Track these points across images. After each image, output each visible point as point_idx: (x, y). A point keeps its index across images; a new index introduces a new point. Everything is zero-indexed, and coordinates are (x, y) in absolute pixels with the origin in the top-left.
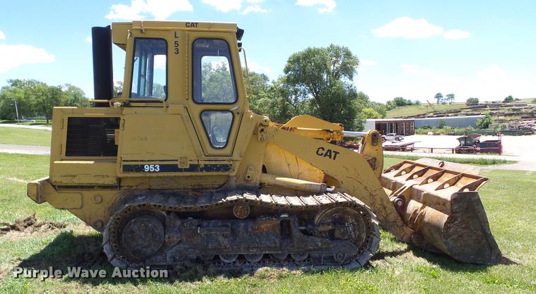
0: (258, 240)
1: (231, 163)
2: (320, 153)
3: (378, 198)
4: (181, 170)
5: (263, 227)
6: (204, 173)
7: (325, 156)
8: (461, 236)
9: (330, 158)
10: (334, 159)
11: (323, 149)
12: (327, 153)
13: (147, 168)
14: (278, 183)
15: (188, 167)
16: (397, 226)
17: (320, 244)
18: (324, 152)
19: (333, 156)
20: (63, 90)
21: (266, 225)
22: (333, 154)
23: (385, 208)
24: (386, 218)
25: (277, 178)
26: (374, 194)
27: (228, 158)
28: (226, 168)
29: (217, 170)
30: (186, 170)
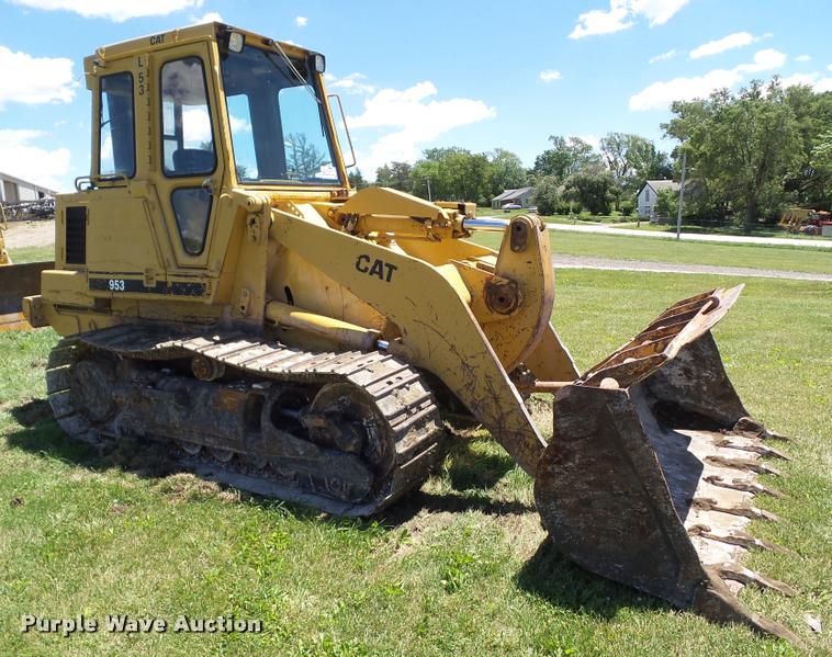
0: (215, 423)
1: (205, 281)
2: (362, 267)
3: (480, 373)
4: (146, 290)
5: (225, 401)
6: (172, 297)
7: (371, 274)
8: (587, 503)
9: (381, 278)
10: (388, 280)
11: (368, 259)
12: (374, 267)
13: (113, 285)
14: (293, 323)
15: (154, 285)
16: (527, 446)
17: (302, 453)
18: (370, 267)
19: (385, 276)
20: (490, 159)
21: (233, 398)
22: (386, 270)
23: (496, 399)
24: (499, 422)
25: (293, 314)
26: (471, 362)
27: (200, 272)
28: (198, 289)
29: (187, 294)
30: (153, 290)
